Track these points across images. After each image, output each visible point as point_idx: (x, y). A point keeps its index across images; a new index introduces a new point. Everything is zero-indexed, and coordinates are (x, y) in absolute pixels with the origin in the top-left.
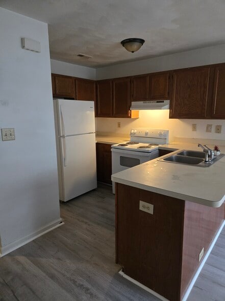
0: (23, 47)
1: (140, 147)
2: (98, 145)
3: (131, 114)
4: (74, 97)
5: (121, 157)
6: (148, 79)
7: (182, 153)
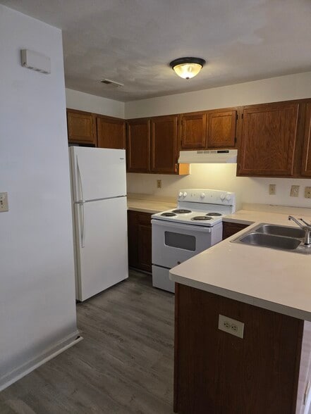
0: (23, 64)
1: (195, 219)
2: (130, 213)
3: (178, 169)
4: (94, 143)
5: (166, 232)
6: (204, 119)
7: (260, 230)
